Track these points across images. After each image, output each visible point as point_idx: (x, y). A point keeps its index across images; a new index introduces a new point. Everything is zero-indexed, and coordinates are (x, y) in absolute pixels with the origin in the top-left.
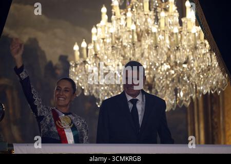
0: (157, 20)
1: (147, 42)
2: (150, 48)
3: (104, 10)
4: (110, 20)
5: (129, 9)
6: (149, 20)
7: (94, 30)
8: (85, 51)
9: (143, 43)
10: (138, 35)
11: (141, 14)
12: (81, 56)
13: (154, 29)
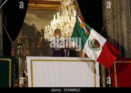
0: (70, 19)
1: (67, 26)
2: (68, 27)
3: (55, 16)
4: (56, 19)
5: (62, 16)
6: (68, 19)
7: (51, 22)
8: (49, 28)
9: (66, 26)
10: (65, 24)
11: (66, 17)
12: (47, 29)
13: (70, 22)
